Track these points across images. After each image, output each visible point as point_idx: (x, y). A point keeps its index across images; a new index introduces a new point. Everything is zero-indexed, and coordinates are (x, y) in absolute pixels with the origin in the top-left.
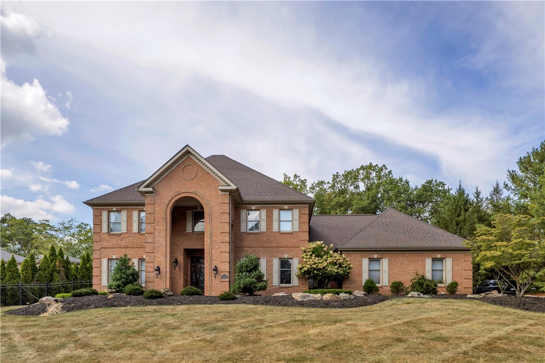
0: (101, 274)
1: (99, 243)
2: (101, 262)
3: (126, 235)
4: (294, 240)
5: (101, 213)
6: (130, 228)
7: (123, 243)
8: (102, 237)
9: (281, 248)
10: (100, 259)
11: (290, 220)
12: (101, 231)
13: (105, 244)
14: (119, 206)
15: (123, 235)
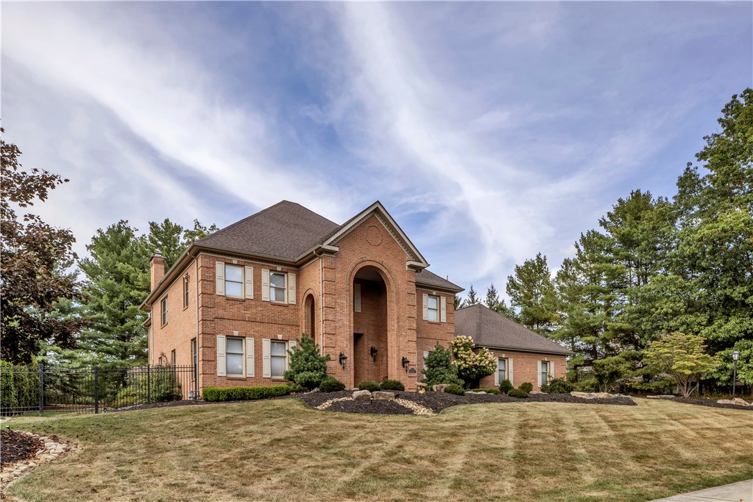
0: (216, 357)
1: (212, 310)
2: (215, 340)
3: (253, 303)
4: (441, 332)
5: (214, 264)
6: (259, 293)
7: (248, 315)
8: (216, 301)
9: (431, 340)
10: (213, 334)
11: (435, 308)
12: (215, 292)
13: (221, 313)
14: (242, 257)
15: (247, 302)
